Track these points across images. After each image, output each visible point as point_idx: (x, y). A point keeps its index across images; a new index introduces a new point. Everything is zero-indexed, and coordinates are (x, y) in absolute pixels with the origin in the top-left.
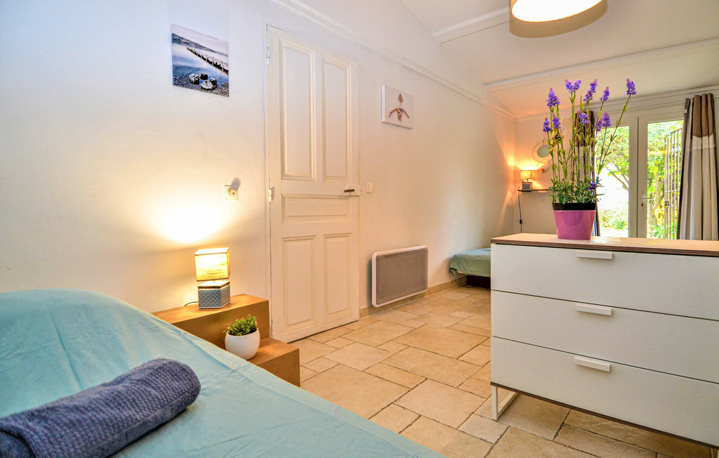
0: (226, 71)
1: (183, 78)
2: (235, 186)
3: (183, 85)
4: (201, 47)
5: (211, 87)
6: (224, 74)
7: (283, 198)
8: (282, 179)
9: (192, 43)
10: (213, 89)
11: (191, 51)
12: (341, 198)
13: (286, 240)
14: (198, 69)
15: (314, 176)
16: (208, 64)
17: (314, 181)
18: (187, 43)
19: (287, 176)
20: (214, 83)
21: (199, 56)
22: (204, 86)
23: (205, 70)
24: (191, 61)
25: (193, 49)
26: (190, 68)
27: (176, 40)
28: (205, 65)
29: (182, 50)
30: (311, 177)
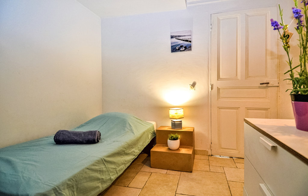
0: (190, 41)
1: (174, 49)
2: (194, 85)
3: (174, 52)
4: (180, 36)
5: (184, 49)
6: (189, 43)
7: (218, 89)
8: (218, 80)
9: (177, 36)
10: (185, 50)
11: (177, 39)
12: (260, 88)
13: (220, 108)
14: (179, 44)
15: (239, 77)
16: (183, 41)
17: (239, 79)
18: (176, 37)
19: (221, 79)
20: (185, 48)
21: (180, 40)
22: (182, 50)
23: (182, 44)
24: (177, 43)
25: (177, 38)
26: (176, 45)
27: (172, 37)
28: (182, 42)
29: (174, 40)
30: (237, 78)
